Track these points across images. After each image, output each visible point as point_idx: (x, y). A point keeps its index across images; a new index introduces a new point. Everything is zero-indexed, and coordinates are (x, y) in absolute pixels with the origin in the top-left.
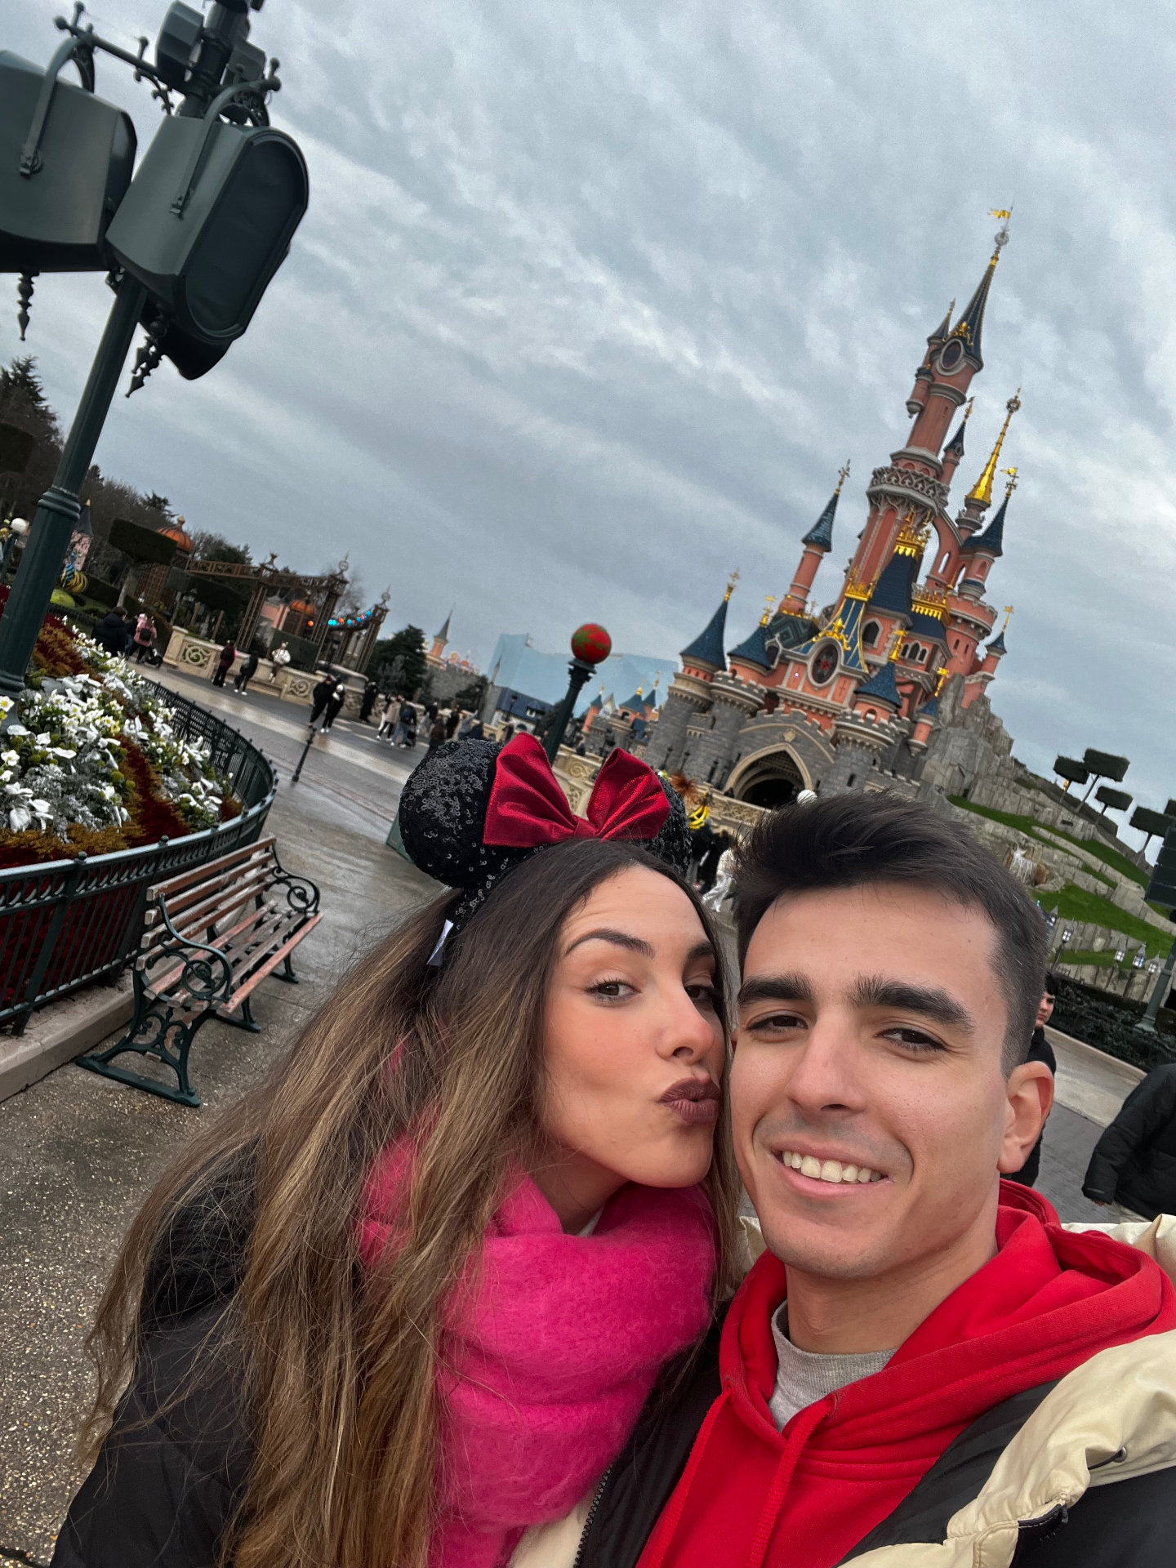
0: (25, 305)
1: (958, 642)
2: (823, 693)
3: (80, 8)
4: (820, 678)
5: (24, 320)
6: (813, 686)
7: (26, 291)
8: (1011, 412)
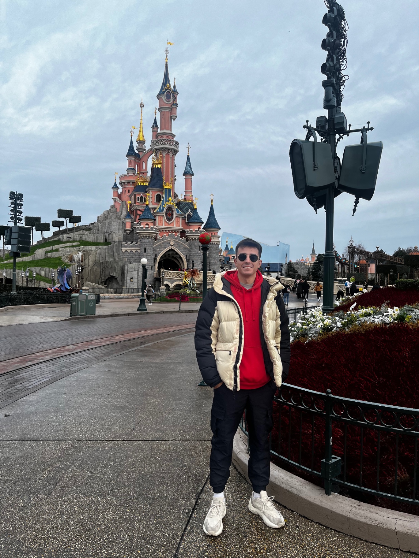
0: (356, 206)
1: (129, 190)
2: (172, 224)
3: (369, 123)
4: (169, 220)
5: (354, 210)
6: (168, 223)
7: (357, 202)
8: (142, 108)
